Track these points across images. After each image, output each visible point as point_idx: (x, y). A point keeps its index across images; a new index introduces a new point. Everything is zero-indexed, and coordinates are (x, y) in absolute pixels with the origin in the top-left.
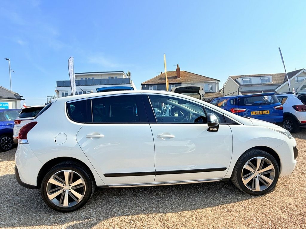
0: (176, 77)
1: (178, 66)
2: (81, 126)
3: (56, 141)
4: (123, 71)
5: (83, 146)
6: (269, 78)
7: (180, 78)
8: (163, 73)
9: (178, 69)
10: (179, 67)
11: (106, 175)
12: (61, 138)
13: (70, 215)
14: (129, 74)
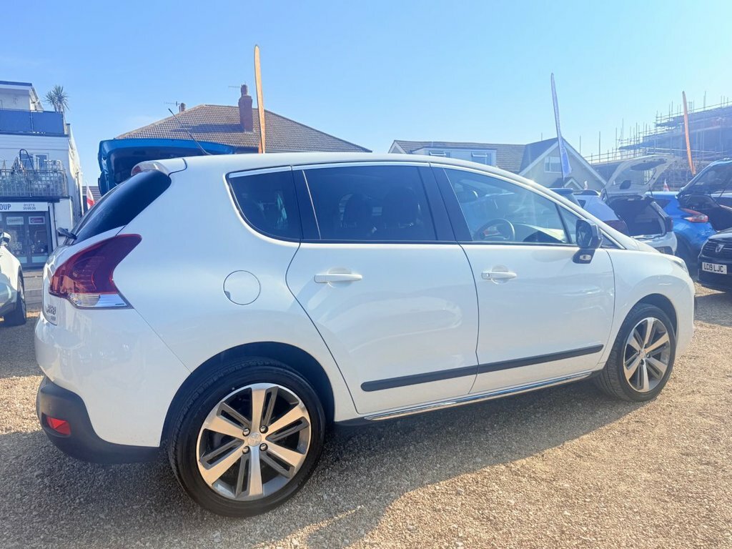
0: (238, 128)
1: (244, 89)
2: (291, 248)
3: (228, 294)
4: (31, 85)
5: (311, 305)
6: (490, 155)
7: (251, 130)
8: (187, 109)
9: (245, 102)
10: (248, 94)
11: (368, 387)
12: (242, 286)
13: (270, 517)
14: (60, 99)
